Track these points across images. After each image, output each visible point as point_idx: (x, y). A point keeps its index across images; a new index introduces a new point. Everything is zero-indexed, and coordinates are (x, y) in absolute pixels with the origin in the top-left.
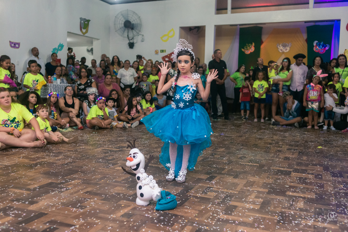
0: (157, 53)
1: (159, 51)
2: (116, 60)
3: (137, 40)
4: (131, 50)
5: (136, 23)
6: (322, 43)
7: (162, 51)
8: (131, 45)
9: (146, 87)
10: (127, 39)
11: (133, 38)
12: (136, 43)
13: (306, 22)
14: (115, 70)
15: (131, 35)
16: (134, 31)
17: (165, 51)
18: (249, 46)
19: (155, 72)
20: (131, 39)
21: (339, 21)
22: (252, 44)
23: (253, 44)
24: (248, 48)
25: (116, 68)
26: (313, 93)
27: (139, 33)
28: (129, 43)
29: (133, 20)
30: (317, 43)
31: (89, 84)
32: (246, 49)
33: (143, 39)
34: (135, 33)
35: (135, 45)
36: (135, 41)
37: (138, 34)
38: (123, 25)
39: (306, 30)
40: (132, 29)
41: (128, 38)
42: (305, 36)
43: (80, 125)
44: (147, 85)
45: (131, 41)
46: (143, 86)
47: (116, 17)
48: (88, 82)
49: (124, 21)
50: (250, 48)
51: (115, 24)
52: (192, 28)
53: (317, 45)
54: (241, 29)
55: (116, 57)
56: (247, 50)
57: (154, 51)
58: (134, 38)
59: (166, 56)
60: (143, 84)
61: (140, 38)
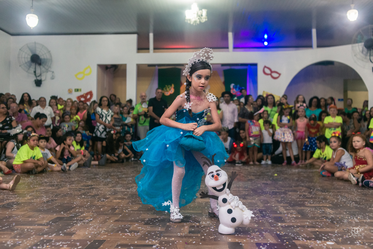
0: (70, 91)
1: (74, 91)
2: (26, 98)
3: (46, 78)
4: (38, 88)
5: (45, 57)
6: (238, 86)
7: (77, 90)
8: (38, 83)
9: (68, 128)
10: (33, 75)
11: (40, 75)
12: (44, 80)
13: (223, 65)
14: (26, 110)
15: (38, 72)
16: (41, 67)
17: (81, 90)
18: (169, 88)
19: (75, 111)
20: (39, 76)
21: (256, 65)
22: (171, 85)
23: (173, 86)
24: (168, 89)
25: (27, 108)
26: (256, 128)
27: (49, 69)
28: (35, 81)
29: (42, 55)
30: (234, 86)
31: (9, 122)
32: (165, 90)
33: (53, 76)
34: (43, 69)
35: (43, 82)
36: (43, 78)
37: (47, 71)
38: (29, 59)
39: (222, 73)
40: (40, 64)
41: (35, 74)
42: (222, 79)
43: (7, 170)
44: (68, 126)
45: (39, 78)
46: (64, 127)
47: (20, 50)
48: (7, 121)
49: (31, 54)
50: (170, 90)
51: (18, 58)
52: (109, 67)
53: (234, 88)
54: (159, 70)
55: (26, 95)
56: (167, 91)
57: (67, 90)
58: (42, 74)
59: (82, 96)
60: (65, 125)
61: (49, 75)
